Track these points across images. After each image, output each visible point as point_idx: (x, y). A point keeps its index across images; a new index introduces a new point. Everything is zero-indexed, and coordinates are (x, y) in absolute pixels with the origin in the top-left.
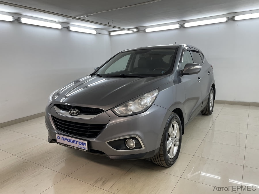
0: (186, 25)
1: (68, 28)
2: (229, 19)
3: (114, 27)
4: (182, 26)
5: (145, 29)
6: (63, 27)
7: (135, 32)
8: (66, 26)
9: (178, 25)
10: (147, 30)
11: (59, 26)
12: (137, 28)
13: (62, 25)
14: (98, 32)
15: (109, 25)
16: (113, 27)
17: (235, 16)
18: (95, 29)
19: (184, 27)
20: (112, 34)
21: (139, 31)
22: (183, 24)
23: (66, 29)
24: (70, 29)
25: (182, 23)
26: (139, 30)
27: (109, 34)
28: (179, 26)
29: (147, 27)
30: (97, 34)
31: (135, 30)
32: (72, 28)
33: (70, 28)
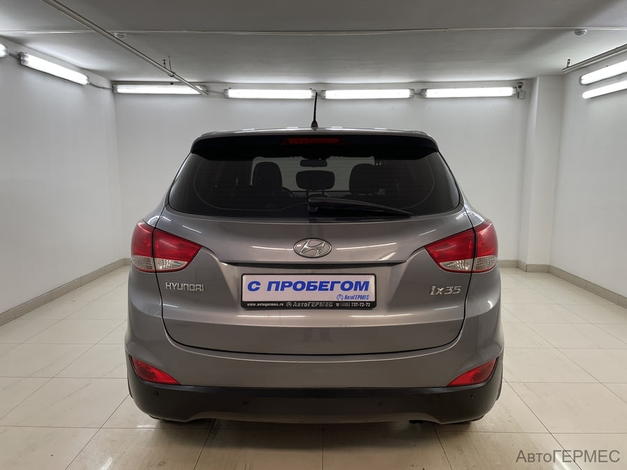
2: (415, 94)
4: (320, 95)
5: (226, 90)
9: (310, 90)
10: (232, 93)
12: (202, 84)
14: (91, 81)
17: (426, 90)
18: (86, 71)
20: (122, 89)
22: (323, 91)
25: (319, 89)
26: (207, 91)
27: (113, 90)
28: (312, 94)
29: (232, 86)
30: (87, 84)
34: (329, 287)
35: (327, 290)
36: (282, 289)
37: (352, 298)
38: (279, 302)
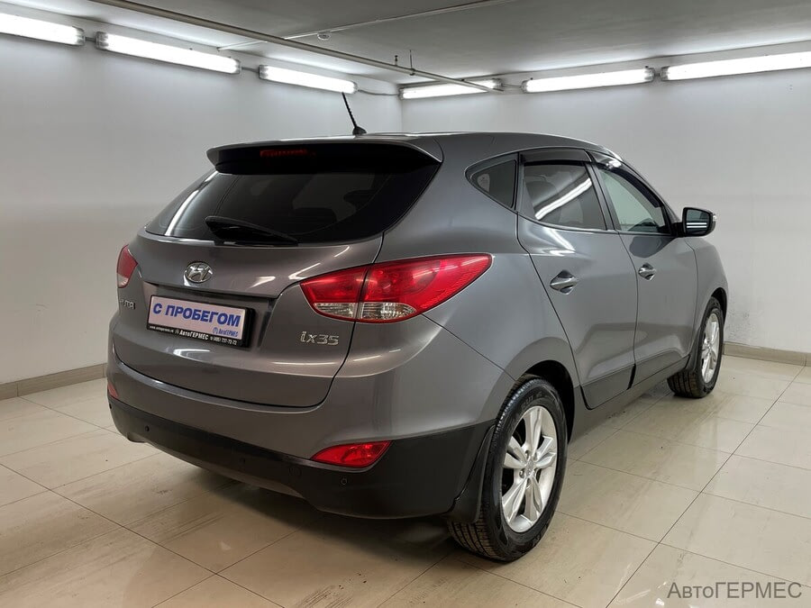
0: (674, 73)
1: (258, 72)
3: (413, 72)
4: (659, 75)
5: (525, 82)
6: (243, 68)
7: (488, 92)
8: (253, 63)
9: (644, 70)
10: (532, 86)
11: (230, 66)
12: (495, 77)
13: (237, 61)
14: (360, 87)
15: (396, 66)
16: (411, 72)
18: (350, 76)
19: (666, 80)
20: (408, 94)
21: (501, 88)
22: (663, 68)
23: (253, 75)
24: (264, 75)
25: (657, 66)
26: (502, 86)
27: (399, 95)
28: (646, 75)
29: (533, 75)
30: (355, 92)
31: (490, 84)
32: (272, 73)
33: (267, 72)
34: (209, 318)
35: (207, 320)
36: (176, 315)
37: (225, 333)
38: (170, 328)
